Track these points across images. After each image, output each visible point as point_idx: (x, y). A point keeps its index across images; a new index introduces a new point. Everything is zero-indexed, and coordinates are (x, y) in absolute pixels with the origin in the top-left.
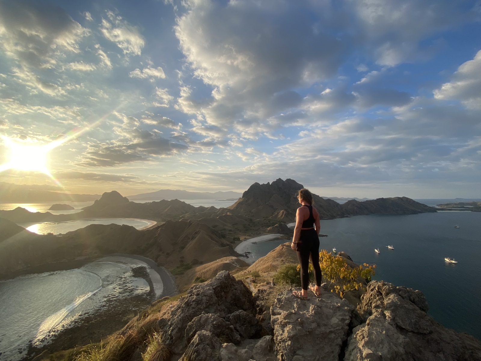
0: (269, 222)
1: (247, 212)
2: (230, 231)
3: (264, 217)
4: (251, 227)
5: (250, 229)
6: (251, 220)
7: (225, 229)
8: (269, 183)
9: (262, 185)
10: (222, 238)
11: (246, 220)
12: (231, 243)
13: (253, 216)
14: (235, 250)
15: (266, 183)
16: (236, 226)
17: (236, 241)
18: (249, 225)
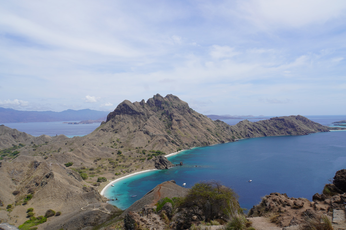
0: (144, 154)
1: (114, 142)
2: (91, 169)
3: (136, 148)
4: (120, 162)
5: (120, 165)
6: (119, 153)
7: (84, 168)
8: (143, 100)
9: (134, 104)
10: (83, 181)
11: (113, 153)
12: (95, 185)
13: (122, 147)
15: (140, 101)
16: (99, 163)
17: (101, 182)
18: (117, 160)
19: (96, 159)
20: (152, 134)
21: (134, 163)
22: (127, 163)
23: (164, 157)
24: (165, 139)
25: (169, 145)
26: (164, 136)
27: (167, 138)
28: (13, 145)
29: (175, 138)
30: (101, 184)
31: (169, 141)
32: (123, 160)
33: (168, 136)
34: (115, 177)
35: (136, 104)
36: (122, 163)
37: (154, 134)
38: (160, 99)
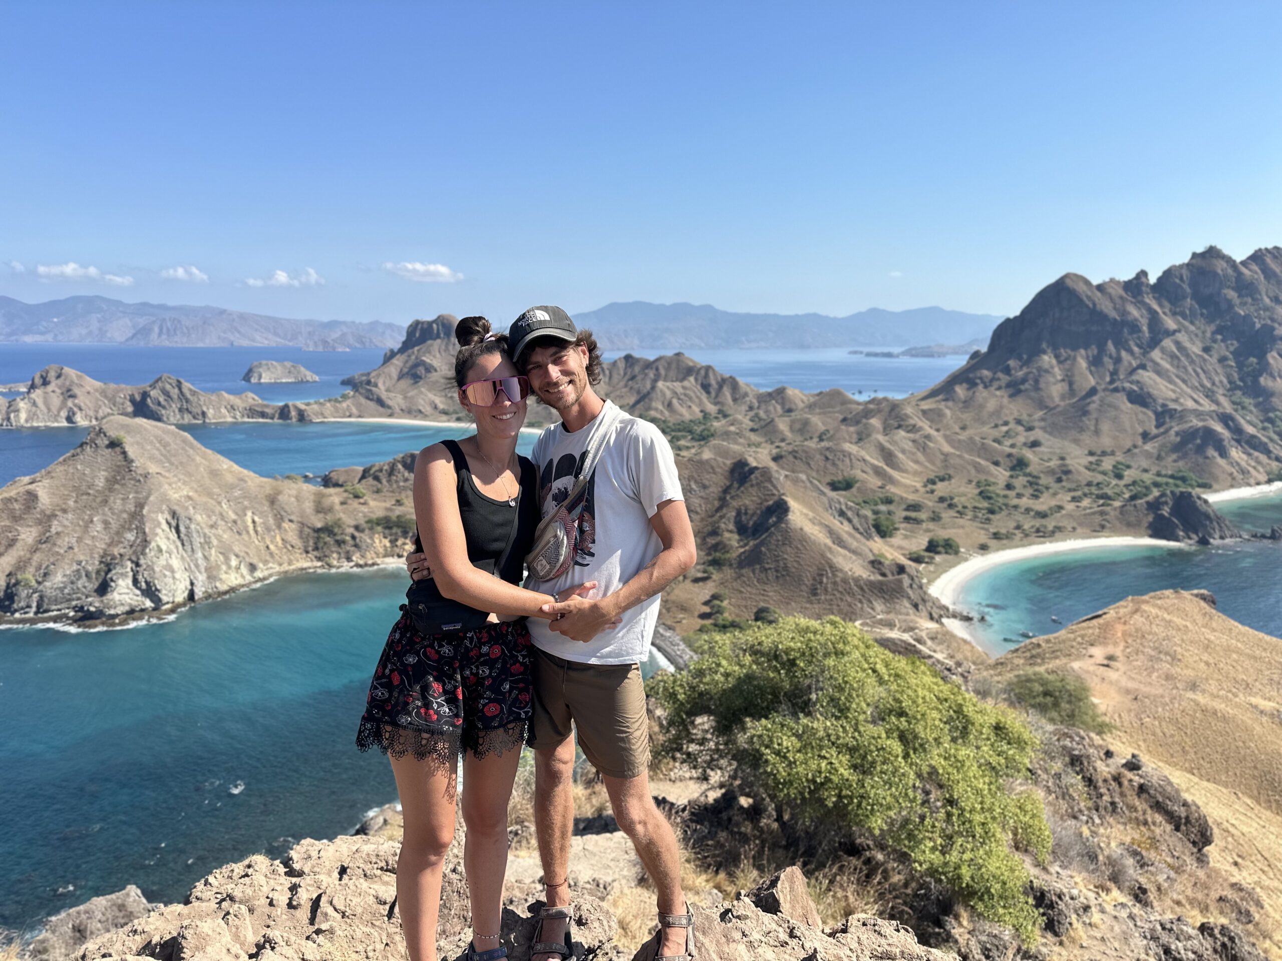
0: (1119, 476)
1: (1006, 423)
2: (914, 507)
3: (1090, 453)
4: (1019, 496)
5: (1016, 507)
6: (1019, 465)
7: (888, 501)
10: (877, 539)
11: (996, 463)
12: (916, 560)
13: (1035, 444)
14: (934, 590)
16: (941, 488)
17: (938, 553)
18: (1009, 487)
19: (932, 476)
20: (1164, 405)
21: (1070, 507)
22: (1044, 503)
23: (1199, 498)
24: (1219, 428)
25: (1236, 453)
26: (1215, 417)
27: (1227, 426)
28: (702, 411)
29: (1264, 429)
30: (938, 558)
31: (1238, 441)
32: (1030, 491)
33: (1232, 419)
34: (992, 543)
35: (1110, 290)
36: (1025, 502)
37: (1172, 406)
38: (1220, 267)
